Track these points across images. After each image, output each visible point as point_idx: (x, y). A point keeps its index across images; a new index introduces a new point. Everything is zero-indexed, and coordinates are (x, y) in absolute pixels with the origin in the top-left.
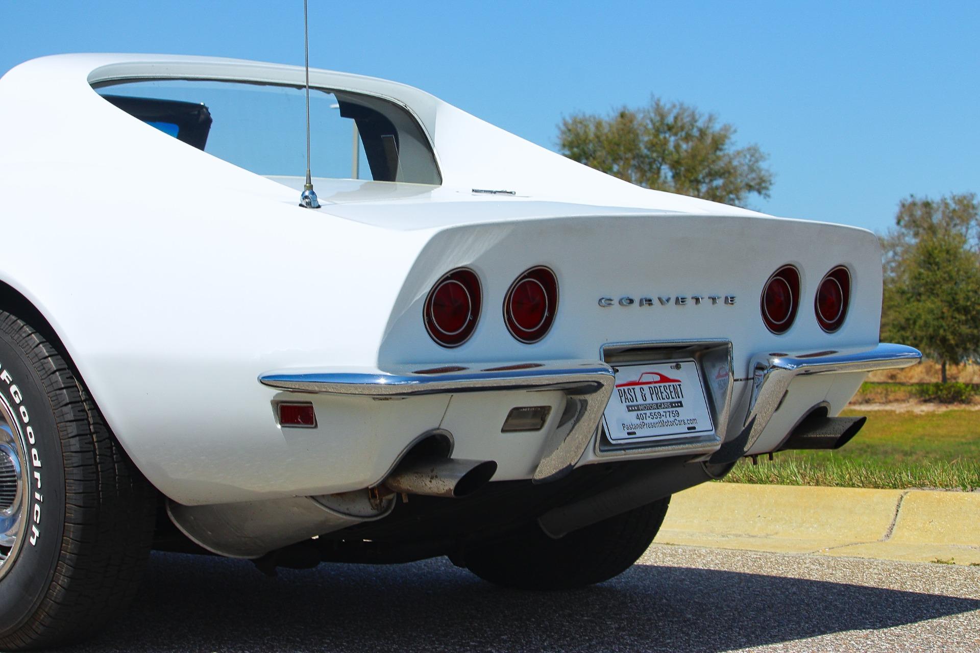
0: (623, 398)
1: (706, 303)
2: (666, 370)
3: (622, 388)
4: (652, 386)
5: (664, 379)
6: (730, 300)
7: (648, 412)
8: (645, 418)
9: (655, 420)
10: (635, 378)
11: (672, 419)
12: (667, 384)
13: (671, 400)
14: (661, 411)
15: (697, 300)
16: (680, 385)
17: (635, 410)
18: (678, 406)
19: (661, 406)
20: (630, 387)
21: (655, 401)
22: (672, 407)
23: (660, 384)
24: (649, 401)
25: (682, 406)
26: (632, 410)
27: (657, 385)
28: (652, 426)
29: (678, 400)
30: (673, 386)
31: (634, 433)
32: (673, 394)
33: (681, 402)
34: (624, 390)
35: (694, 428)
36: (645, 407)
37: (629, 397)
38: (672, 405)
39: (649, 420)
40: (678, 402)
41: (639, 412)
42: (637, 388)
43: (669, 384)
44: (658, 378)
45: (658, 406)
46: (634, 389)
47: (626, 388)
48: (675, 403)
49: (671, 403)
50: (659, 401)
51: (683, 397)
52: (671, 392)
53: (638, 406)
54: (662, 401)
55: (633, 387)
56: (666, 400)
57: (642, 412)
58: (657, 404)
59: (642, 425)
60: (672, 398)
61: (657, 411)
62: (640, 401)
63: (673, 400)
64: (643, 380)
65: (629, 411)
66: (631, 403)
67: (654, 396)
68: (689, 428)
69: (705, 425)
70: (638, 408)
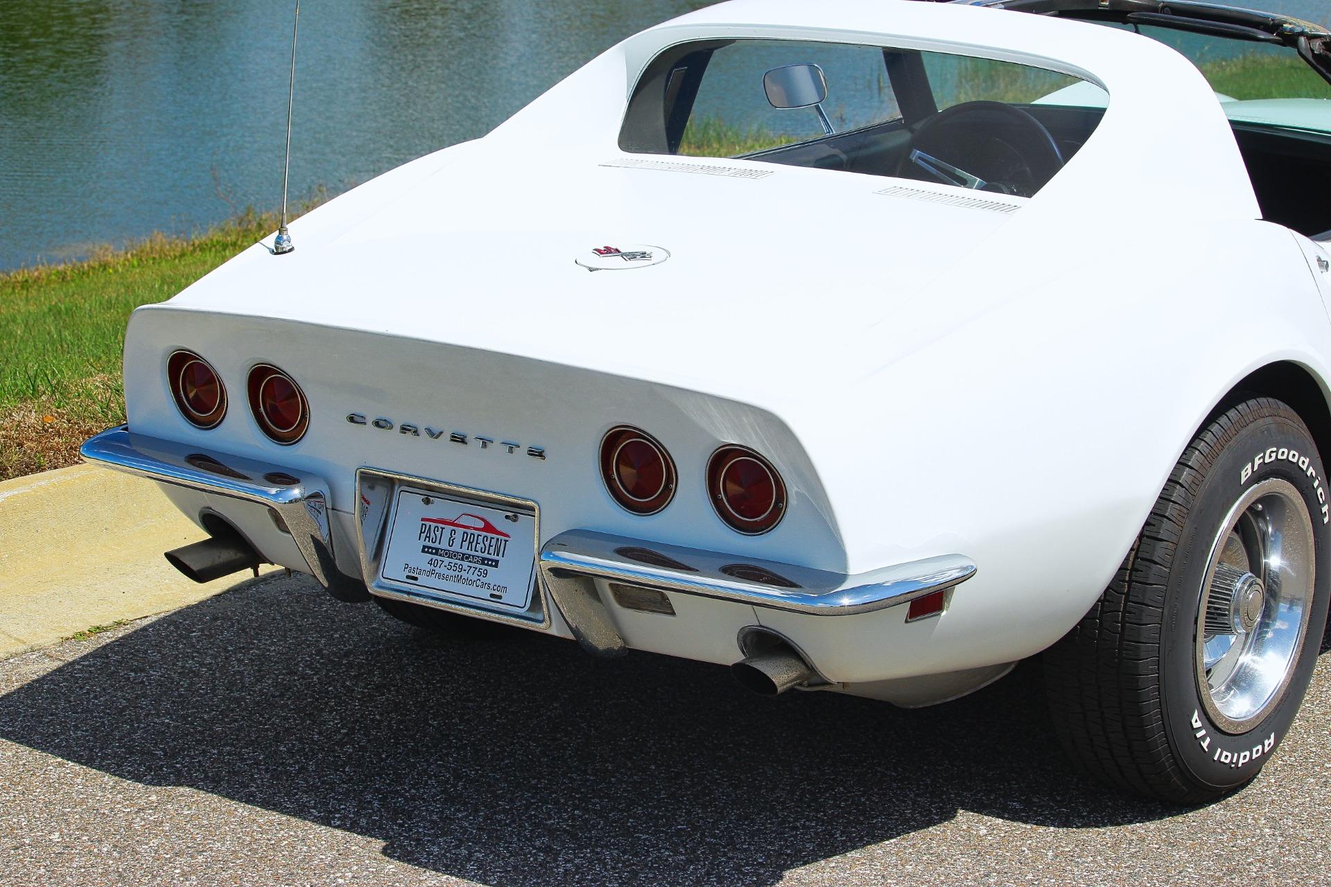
0: (423, 535)
1: (496, 448)
2: (497, 518)
3: (428, 523)
4: (469, 531)
5: (489, 528)
6: (538, 453)
7: (447, 560)
8: (438, 565)
9: (451, 573)
10: (450, 517)
11: (475, 577)
12: (490, 535)
13: (485, 555)
14: (465, 564)
15: (485, 443)
16: (506, 541)
17: (431, 553)
18: (491, 565)
19: (467, 558)
20: (440, 525)
21: (464, 550)
22: (483, 563)
23: (480, 533)
24: (456, 548)
25: (496, 566)
26: (428, 552)
27: (476, 533)
28: (445, 578)
29: (495, 557)
30: (498, 539)
31: (416, 579)
32: (492, 549)
33: (497, 562)
34: (430, 526)
35: (500, 597)
36: (446, 554)
37: (432, 535)
39: (443, 570)
40: (492, 561)
41: (435, 557)
42: (448, 528)
43: (494, 535)
44: (481, 525)
45: (465, 557)
46: (443, 528)
47: (433, 525)
48: (489, 560)
49: (484, 559)
50: (469, 552)
51: (503, 556)
52: (490, 546)
53: (437, 549)
54: (473, 553)
55: (443, 526)
56: (479, 554)
57: (439, 558)
58: (464, 554)
59: (432, 572)
60: (488, 553)
61: (459, 562)
62: (444, 545)
63: (489, 556)
64: (461, 522)
66: (430, 544)
67: (466, 544)
68: (492, 595)
69: (516, 597)
70: (436, 551)
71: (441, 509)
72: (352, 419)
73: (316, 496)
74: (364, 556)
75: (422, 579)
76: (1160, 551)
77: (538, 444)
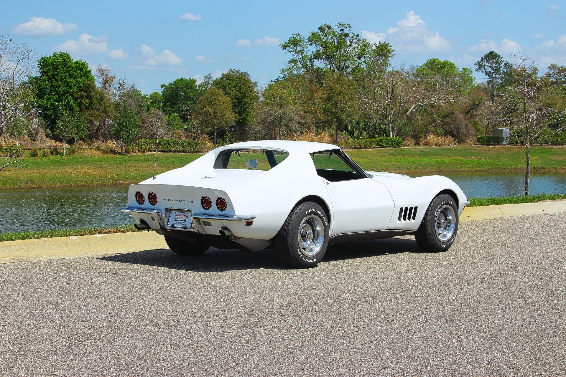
1: (186, 202)
2: (186, 214)
5: (185, 216)
6: (192, 202)
7: (178, 221)
9: (179, 223)
10: (179, 215)
11: (182, 224)
14: (181, 222)
15: (184, 201)
16: (187, 217)
24: (180, 219)
32: (185, 219)
33: (186, 221)
37: (176, 218)
38: (184, 221)
44: (184, 215)
54: (182, 220)
65: (175, 220)
68: (185, 226)
69: (189, 226)
70: (177, 220)
71: (178, 214)
72: (164, 200)
73: (159, 212)
74: (166, 223)
75: (175, 225)
76: (291, 222)
77: (192, 200)
